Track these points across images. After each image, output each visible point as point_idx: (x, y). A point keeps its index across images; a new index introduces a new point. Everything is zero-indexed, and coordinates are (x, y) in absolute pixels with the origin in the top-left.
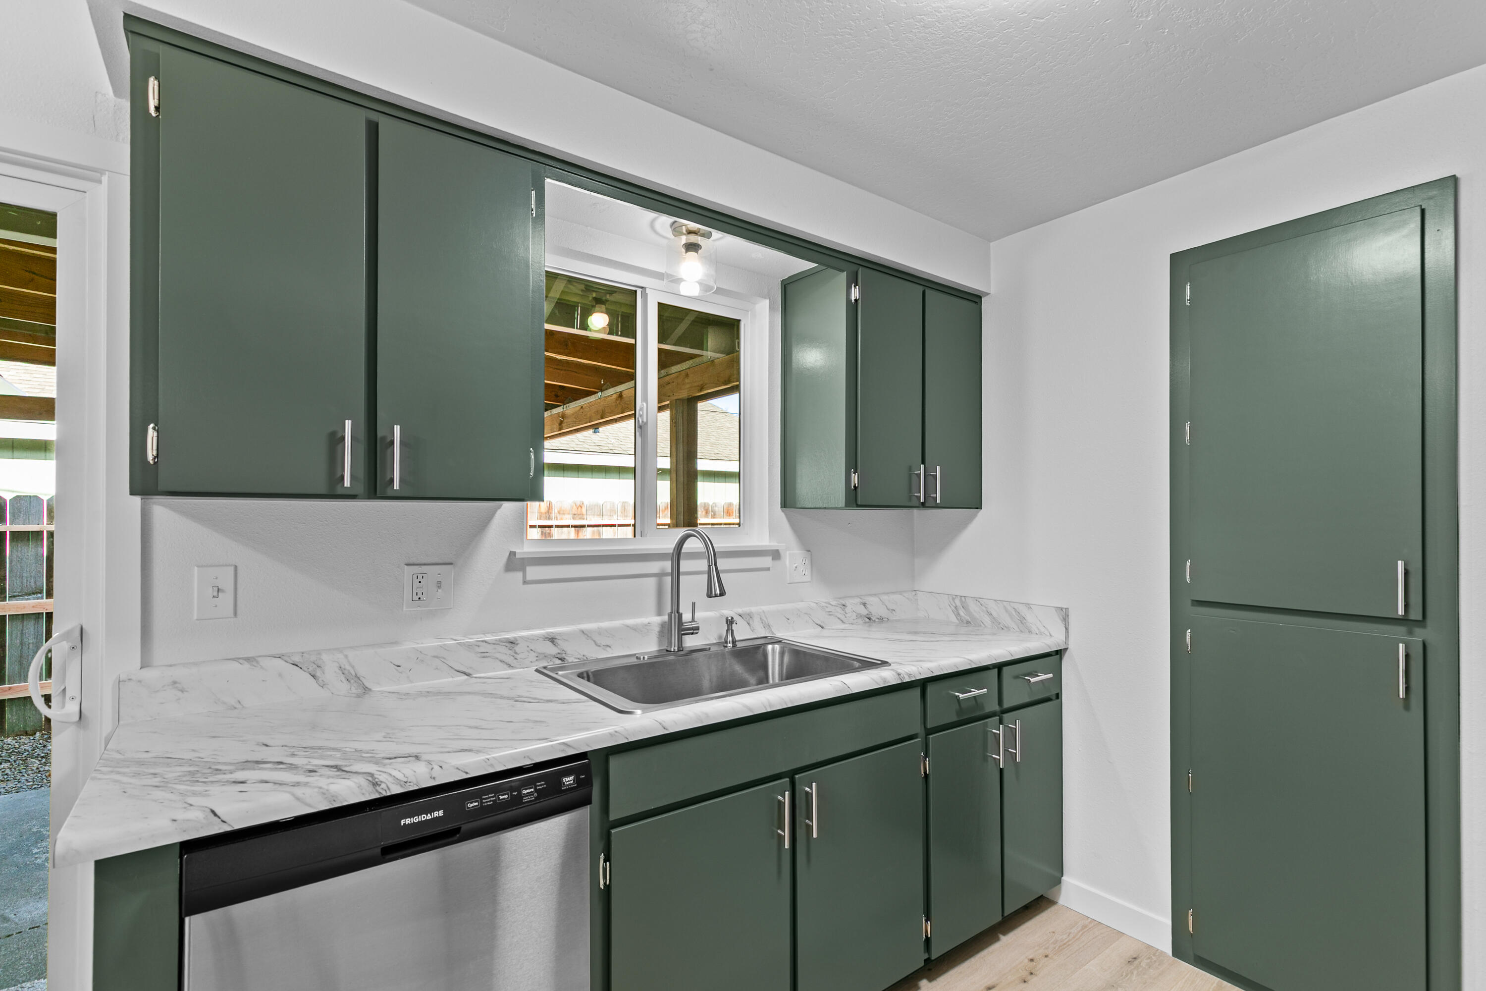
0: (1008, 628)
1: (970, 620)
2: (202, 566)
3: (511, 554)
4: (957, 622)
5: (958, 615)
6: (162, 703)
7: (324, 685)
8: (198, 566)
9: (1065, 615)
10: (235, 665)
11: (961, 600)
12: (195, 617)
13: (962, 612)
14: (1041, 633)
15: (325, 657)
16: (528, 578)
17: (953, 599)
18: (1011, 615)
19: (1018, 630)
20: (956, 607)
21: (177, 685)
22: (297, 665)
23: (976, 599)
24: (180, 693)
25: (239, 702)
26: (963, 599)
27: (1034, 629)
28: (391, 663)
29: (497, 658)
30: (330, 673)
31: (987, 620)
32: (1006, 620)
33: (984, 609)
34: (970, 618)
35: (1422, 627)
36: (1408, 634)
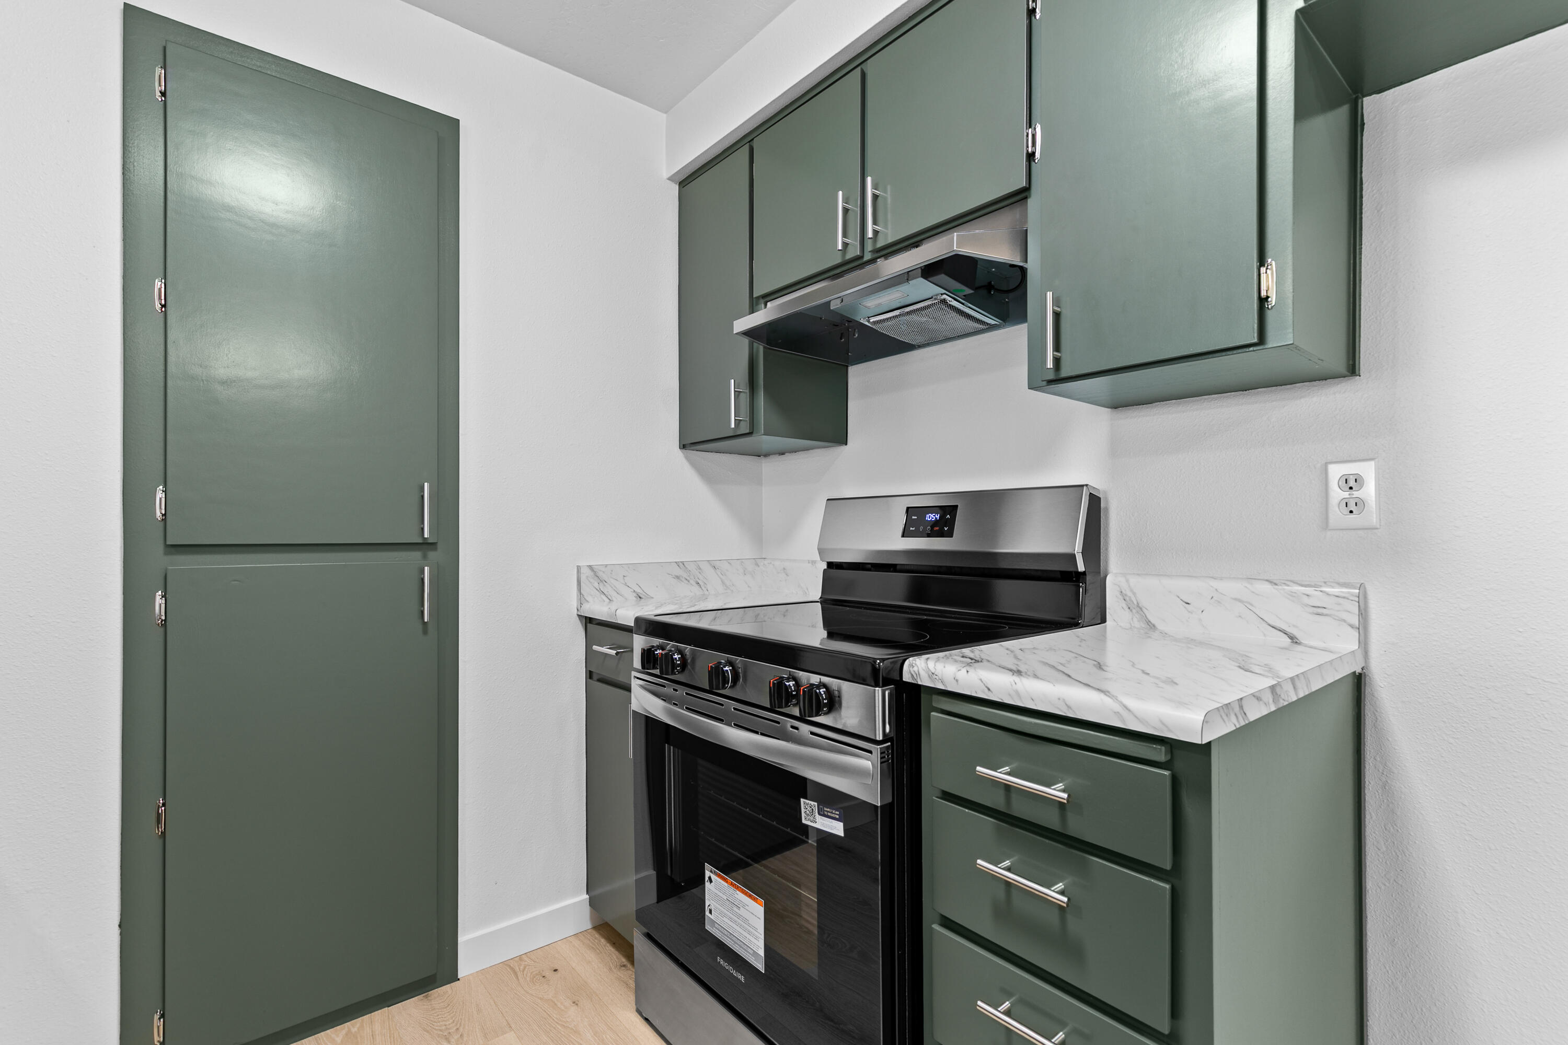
35: (436, 549)
36: (425, 557)
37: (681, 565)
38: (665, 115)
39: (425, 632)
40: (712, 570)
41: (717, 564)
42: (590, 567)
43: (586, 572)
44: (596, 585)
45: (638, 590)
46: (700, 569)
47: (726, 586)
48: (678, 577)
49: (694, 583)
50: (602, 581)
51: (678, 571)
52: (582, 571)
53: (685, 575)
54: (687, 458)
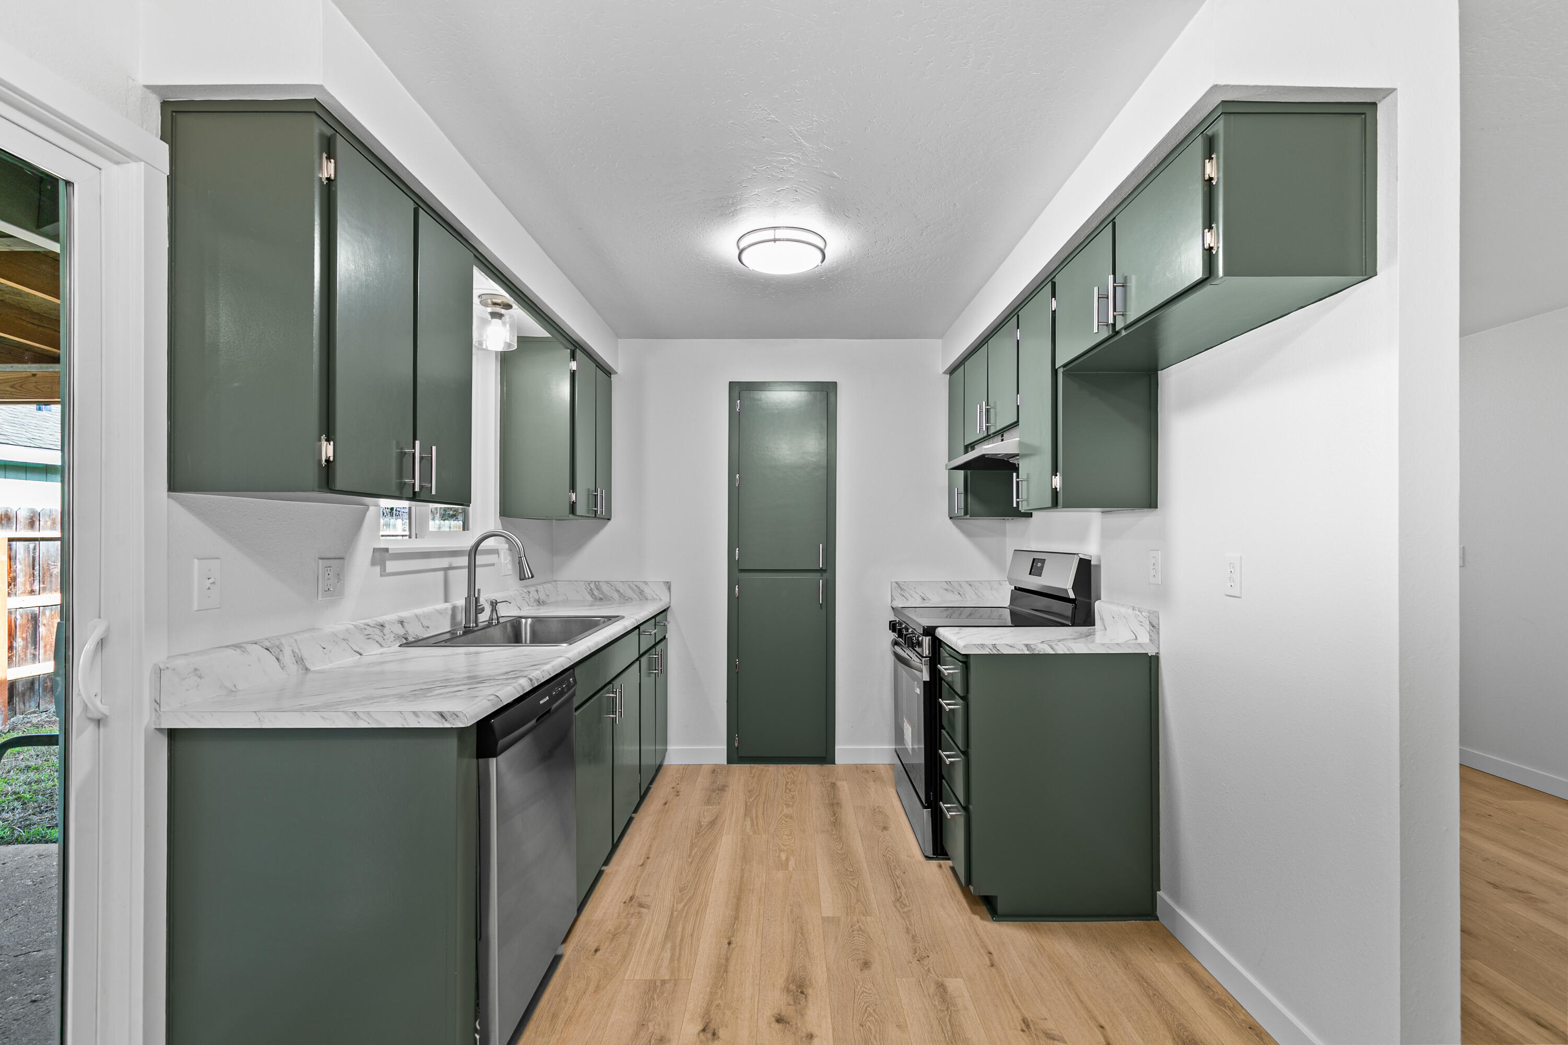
0: (631, 599)
1: (602, 597)
2: (200, 559)
3: (375, 550)
4: (592, 600)
5: (592, 594)
6: (188, 690)
7: (284, 667)
8: (198, 559)
9: (668, 585)
10: (230, 651)
11: (595, 584)
12: (195, 607)
13: (596, 593)
14: (654, 599)
15: (283, 641)
16: (388, 570)
17: (589, 584)
18: (633, 590)
19: (638, 599)
20: (591, 590)
21: (197, 672)
22: (268, 650)
23: (608, 582)
24: (199, 679)
25: (235, 686)
26: (597, 583)
27: (649, 597)
28: (320, 645)
29: (375, 640)
30: (287, 658)
31: (616, 595)
32: (629, 593)
33: (613, 588)
34: (603, 595)
35: (826, 572)
36: (822, 576)
37: (948, 583)
38: (941, 340)
39: (821, 608)
40: (969, 587)
41: (972, 583)
42: (896, 582)
43: (895, 585)
44: (900, 592)
45: (923, 596)
46: (961, 585)
47: (978, 596)
48: (946, 590)
49: (957, 594)
50: (902, 589)
51: (947, 586)
52: (893, 584)
53: (951, 589)
54: (954, 523)
